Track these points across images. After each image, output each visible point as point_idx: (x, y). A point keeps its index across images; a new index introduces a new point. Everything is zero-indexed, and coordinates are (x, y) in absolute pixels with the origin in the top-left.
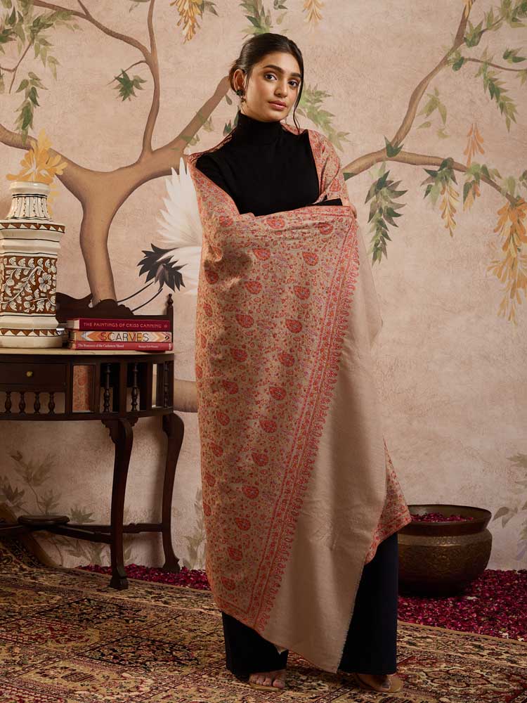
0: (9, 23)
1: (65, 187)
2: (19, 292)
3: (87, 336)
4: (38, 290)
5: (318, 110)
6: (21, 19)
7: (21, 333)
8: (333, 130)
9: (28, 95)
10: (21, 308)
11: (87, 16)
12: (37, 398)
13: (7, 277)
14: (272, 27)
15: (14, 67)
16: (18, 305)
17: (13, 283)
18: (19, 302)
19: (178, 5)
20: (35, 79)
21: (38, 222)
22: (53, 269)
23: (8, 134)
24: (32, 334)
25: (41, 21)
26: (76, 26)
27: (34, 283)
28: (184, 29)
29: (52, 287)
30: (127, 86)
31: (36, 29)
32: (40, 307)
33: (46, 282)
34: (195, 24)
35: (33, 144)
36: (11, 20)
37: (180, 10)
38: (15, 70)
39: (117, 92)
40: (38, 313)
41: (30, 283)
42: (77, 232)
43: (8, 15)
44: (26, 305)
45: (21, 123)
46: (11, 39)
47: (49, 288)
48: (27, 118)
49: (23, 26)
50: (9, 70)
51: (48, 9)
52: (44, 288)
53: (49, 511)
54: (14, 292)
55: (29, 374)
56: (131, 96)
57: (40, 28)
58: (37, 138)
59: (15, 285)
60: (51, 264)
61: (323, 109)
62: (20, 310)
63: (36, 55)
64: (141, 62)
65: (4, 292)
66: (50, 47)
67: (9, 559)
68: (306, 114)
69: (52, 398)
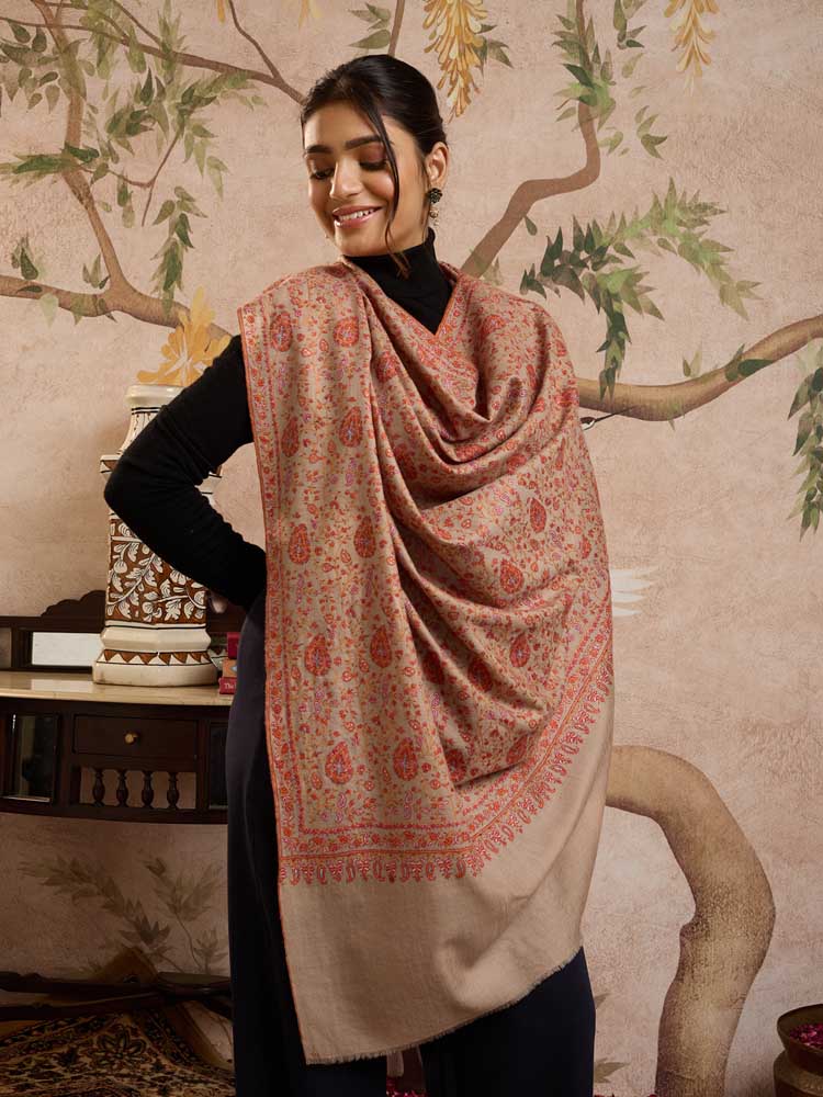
0: (142, 99)
2: (134, 585)
4: (168, 580)
5: (700, 240)
6: (162, 92)
7: (137, 659)
8: (728, 278)
9: (174, 228)
10: (137, 613)
11: (277, 81)
12: (148, 782)
13: (114, 557)
14: (614, 83)
15: (151, 177)
16: (133, 609)
17: (124, 569)
18: (135, 603)
19: (439, 50)
20: (186, 199)
23: (139, 300)
25: (196, 93)
26: (256, 99)
28: (449, 94)
31: (188, 107)
32: (173, 612)
34: (470, 85)
35: (182, 316)
36: (145, 93)
37: (443, 60)
38: (151, 184)
40: (168, 622)
41: (153, 569)
43: (139, 85)
44: (147, 608)
45: (161, 280)
46: (145, 129)
48: (172, 270)
49: (166, 104)
50: (141, 185)
51: (207, 70)
53: (210, 965)
54: (127, 584)
55: (130, 738)
57: (194, 107)
58: (189, 307)
59: (128, 573)
61: (708, 237)
62: (137, 617)
63: (188, 156)
65: (111, 584)
66: (210, 139)
67: (140, 1046)
68: (676, 249)
69: (174, 782)
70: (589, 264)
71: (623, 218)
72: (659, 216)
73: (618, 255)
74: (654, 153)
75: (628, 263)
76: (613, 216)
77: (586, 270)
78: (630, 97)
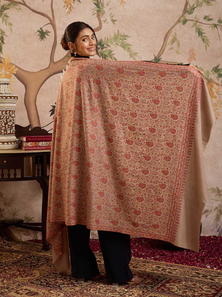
1: (17, 79)
3: (29, 144)
4: (7, 125)
5: (125, 43)
7: (1, 143)
8: (131, 51)
10: (0, 133)
11: (24, 4)
12: (9, 172)
14: (105, 7)
20: (3, 32)
21: (6, 95)
22: (13, 115)
24: (6, 143)
25: (4, 7)
26: (20, 9)
27: (6, 122)
28: (66, 9)
29: (13, 123)
30: (42, 34)
31: (2, 10)
32: (9, 132)
33: (11, 121)
34: (71, 7)
35: (3, 60)
37: (65, 1)
39: (39, 37)
40: (8, 134)
41: (4, 122)
42: (23, 98)
44: (3, 131)
47: (12, 123)
51: (7, 1)
52: (10, 124)
53: (15, 217)
55: (5, 162)
56: (45, 39)
57: (4, 10)
58: (4, 58)
60: (12, 113)
61: (127, 43)
63: (3, 22)
64: (48, 24)
66: (9, 18)
68: (120, 45)
69: (15, 171)
70: (100, 48)
71: (108, 38)
72: (116, 38)
73: (107, 46)
74: (114, 23)
75: (109, 48)
76: (105, 37)
77: (99, 50)
78: (108, 10)
